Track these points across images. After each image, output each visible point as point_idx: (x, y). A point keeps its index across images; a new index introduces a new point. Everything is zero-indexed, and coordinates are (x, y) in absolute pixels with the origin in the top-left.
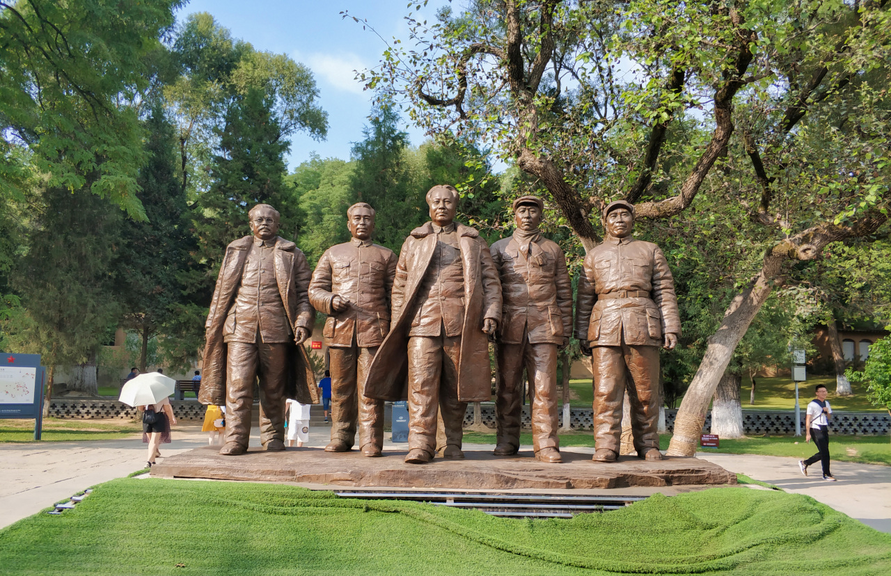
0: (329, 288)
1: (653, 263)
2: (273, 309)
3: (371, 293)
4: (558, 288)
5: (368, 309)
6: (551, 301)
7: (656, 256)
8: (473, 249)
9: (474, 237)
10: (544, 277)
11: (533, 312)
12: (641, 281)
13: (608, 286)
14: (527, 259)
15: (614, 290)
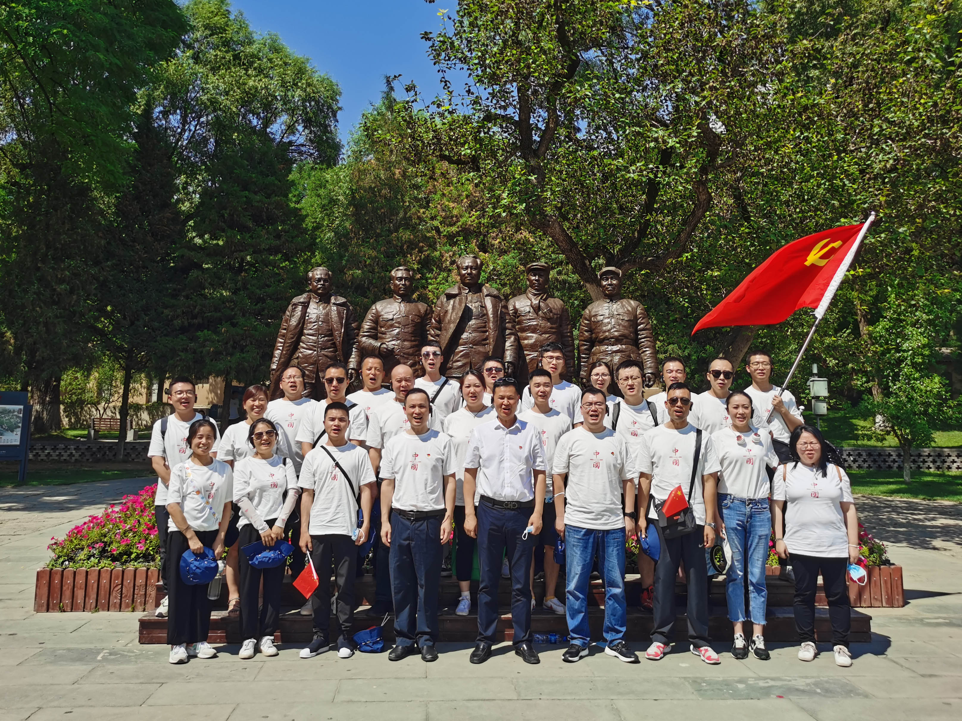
0: (376, 338)
1: (636, 318)
3: (411, 341)
7: (639, 311)
9: (496, 297)
10: (551, 328)
13: (601, 336)
14: (537, 314)
15: (606, 338)
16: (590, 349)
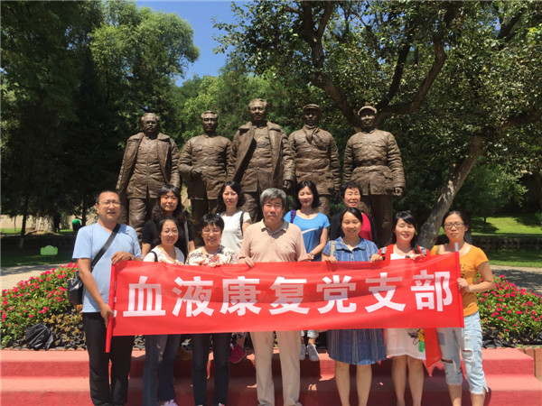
0: (190, 164)
1: (387, 144)
2: (157, 177)
4: (332, 161)
5: (213, 176)
6: (327, 168)
7: (390, 140)
8: (277, 137)
9: (278, 130)
10: (322, 154)
11: (315, 175)
12: (380, 155)
13: (361, 159)
14: (310, 143)
15: (364, 161)
16: (352, 170)
